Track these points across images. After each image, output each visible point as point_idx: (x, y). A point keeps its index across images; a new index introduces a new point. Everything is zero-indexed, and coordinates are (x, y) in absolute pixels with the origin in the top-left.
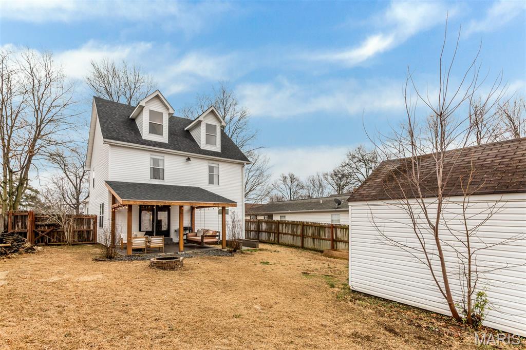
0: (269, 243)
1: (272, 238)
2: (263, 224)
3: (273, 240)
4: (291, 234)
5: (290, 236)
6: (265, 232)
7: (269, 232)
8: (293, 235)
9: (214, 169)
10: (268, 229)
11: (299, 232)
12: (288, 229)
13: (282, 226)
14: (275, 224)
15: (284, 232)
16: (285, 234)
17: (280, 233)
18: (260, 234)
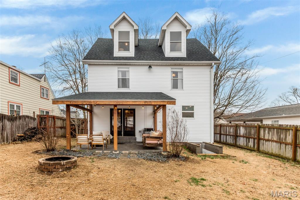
0: (248, 149)
1: (251, 144)
2: (241, 128)
3: (252, 146)
4: (276, 142)
5: (275, 143)
6: (243, 137)
7: (247, 137)
8: (280, 142)
9: (179, 74)
10: (246, 134)
11: (290, 138)
12: (273, 135)
13: (264, 131)
14: (255, 129)
15: (266, 138)
16: (268, 140)
17: (261, 139)
18: (238, 139)
